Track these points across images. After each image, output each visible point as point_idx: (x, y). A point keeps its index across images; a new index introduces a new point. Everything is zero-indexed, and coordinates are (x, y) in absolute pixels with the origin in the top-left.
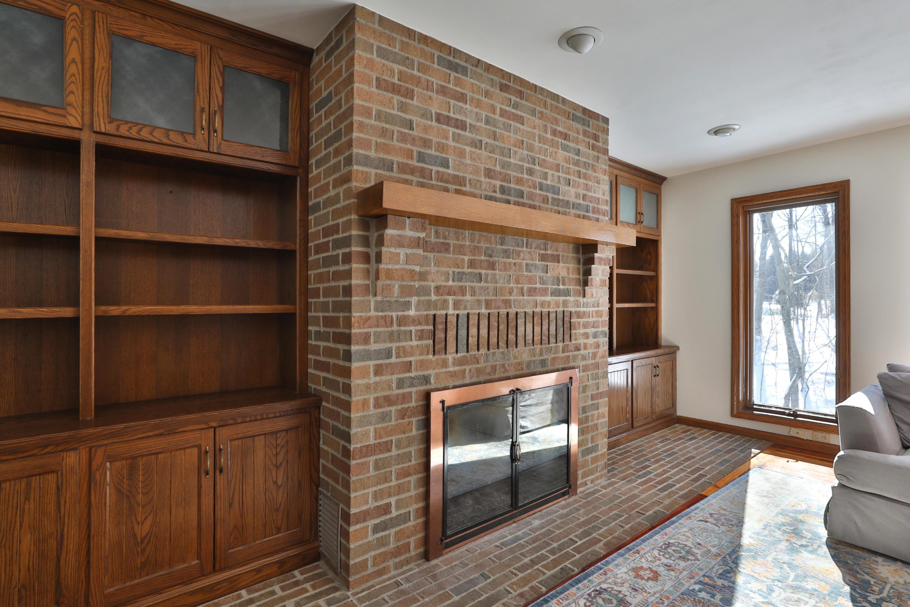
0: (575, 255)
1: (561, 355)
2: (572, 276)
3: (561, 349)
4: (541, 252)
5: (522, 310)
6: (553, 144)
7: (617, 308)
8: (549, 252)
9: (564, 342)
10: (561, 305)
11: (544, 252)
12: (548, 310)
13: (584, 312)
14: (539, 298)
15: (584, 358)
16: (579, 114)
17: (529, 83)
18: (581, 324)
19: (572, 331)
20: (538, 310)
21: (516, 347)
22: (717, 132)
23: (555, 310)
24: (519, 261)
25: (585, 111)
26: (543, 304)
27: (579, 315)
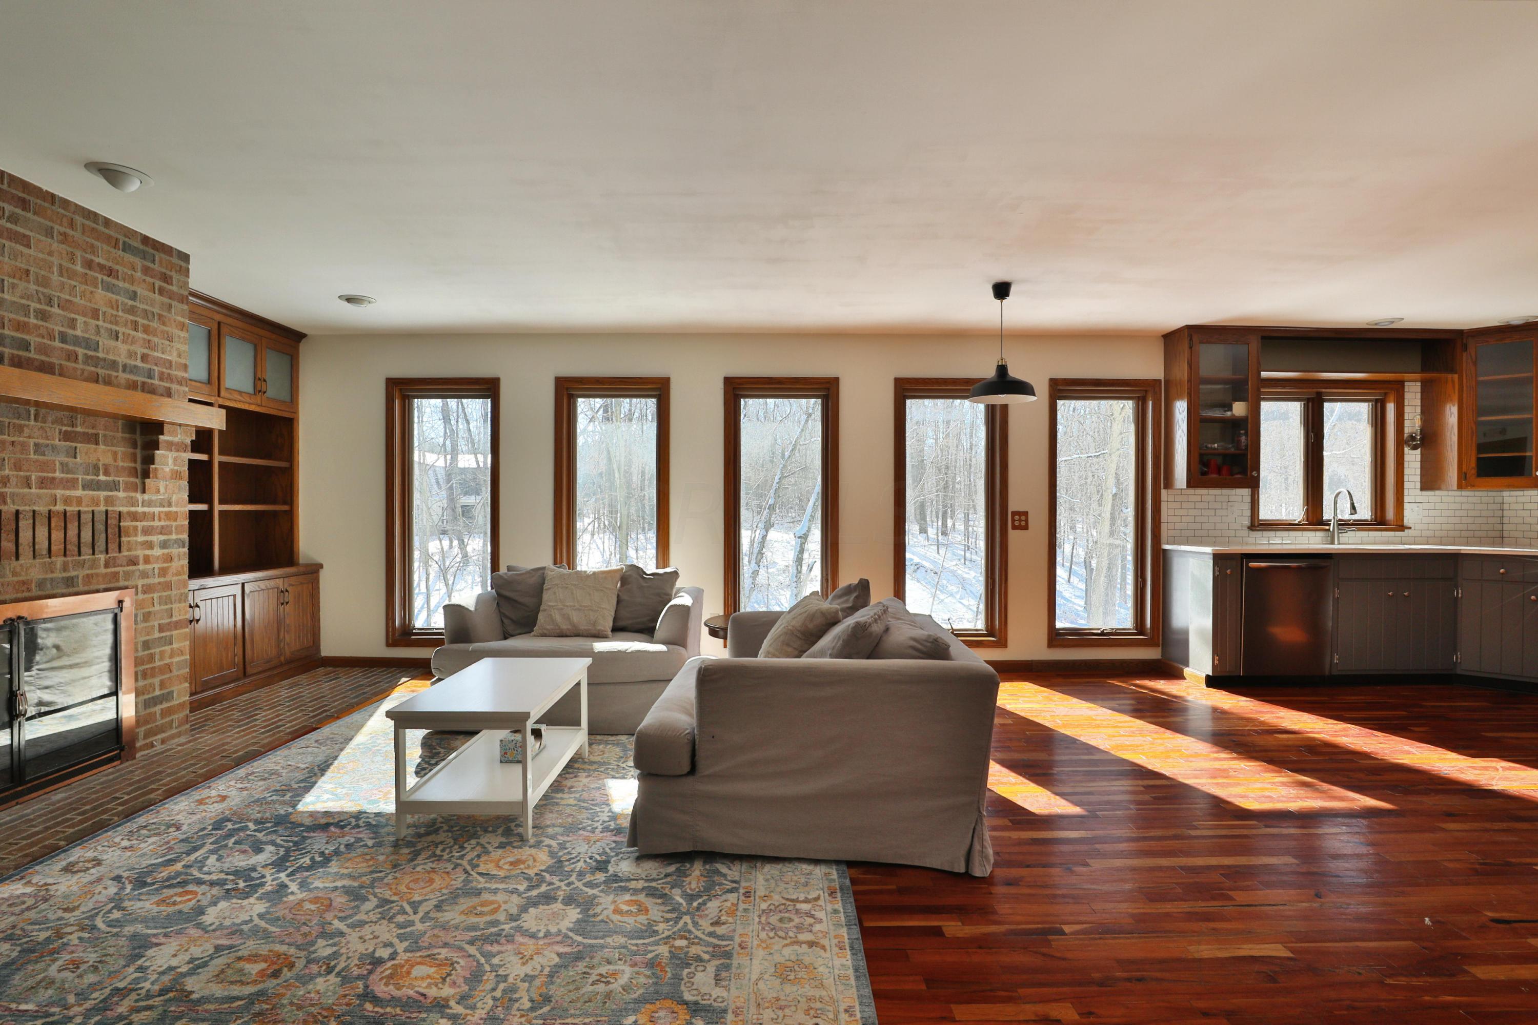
0: (127, 435)
1: (103, 570)
2: (121, 464)
3: (102, 563)
4: (64, 428)
5: (27, 508)
6: (85, 279)
7: (220, 511)
8: (79, 429)
9: (107, 553)
10: (102, 503)
11: (69, 429)
12: (77, 509)
13: (144, 513)
14: (59, 493)
15: (144, 575)
16: (137, 244)
17: (40, 189)
18: (140, 529)
19: (123, 539)
20: (59, 507)
21: (17, 558)
22: (350, 300)
23: (90, 509)
24: (21, 439)
25: (146, 240)
26: (67, 501)
27: (134, 517)
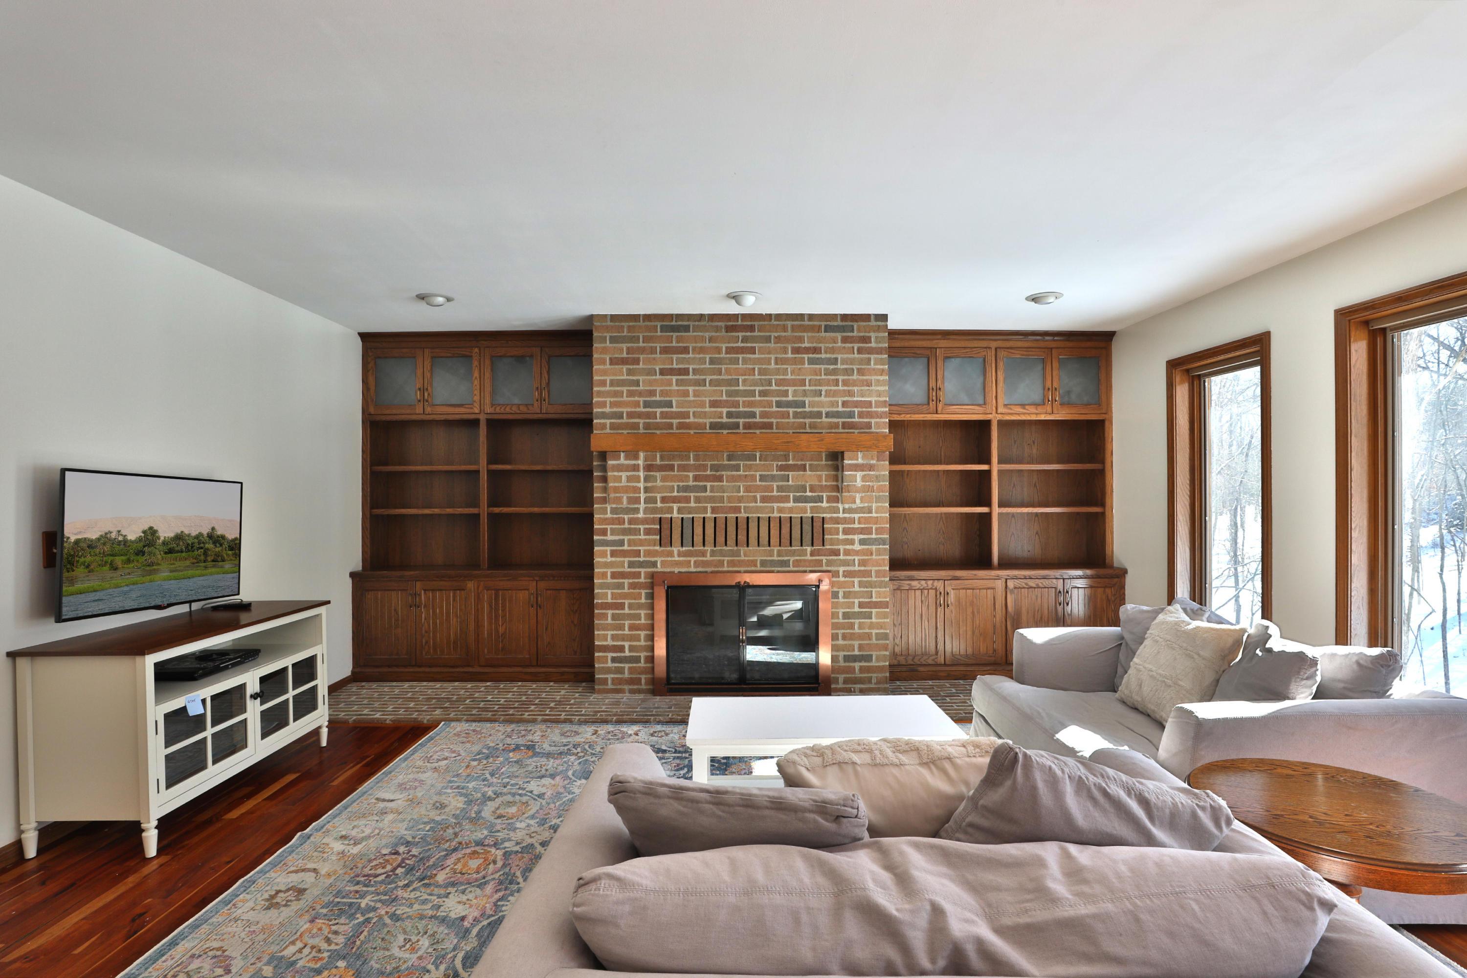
0: (830, 463)
1: (809, 557)
2: (824, 483)
3: (809, 553)
4: (780, 463)
5: (754, 515)
6: (794, 361)
8: (791, 462)
9: (812, 545)
10: (809, 511)
11: (784, 463)
12: (789, 515)
13: (845, 518)
14: (775, 505)
15: (845, 563)
16: (839, 323)
17: (761, 315)
18: (841, 530)
19: (826, 537)
20: (776, 515)
21: (748, 546)
22: (1035, 299)
23: (800, 515)
24: (751, 473)
25: (845, 317)
26: (780, 510)
27: (837, 521)
